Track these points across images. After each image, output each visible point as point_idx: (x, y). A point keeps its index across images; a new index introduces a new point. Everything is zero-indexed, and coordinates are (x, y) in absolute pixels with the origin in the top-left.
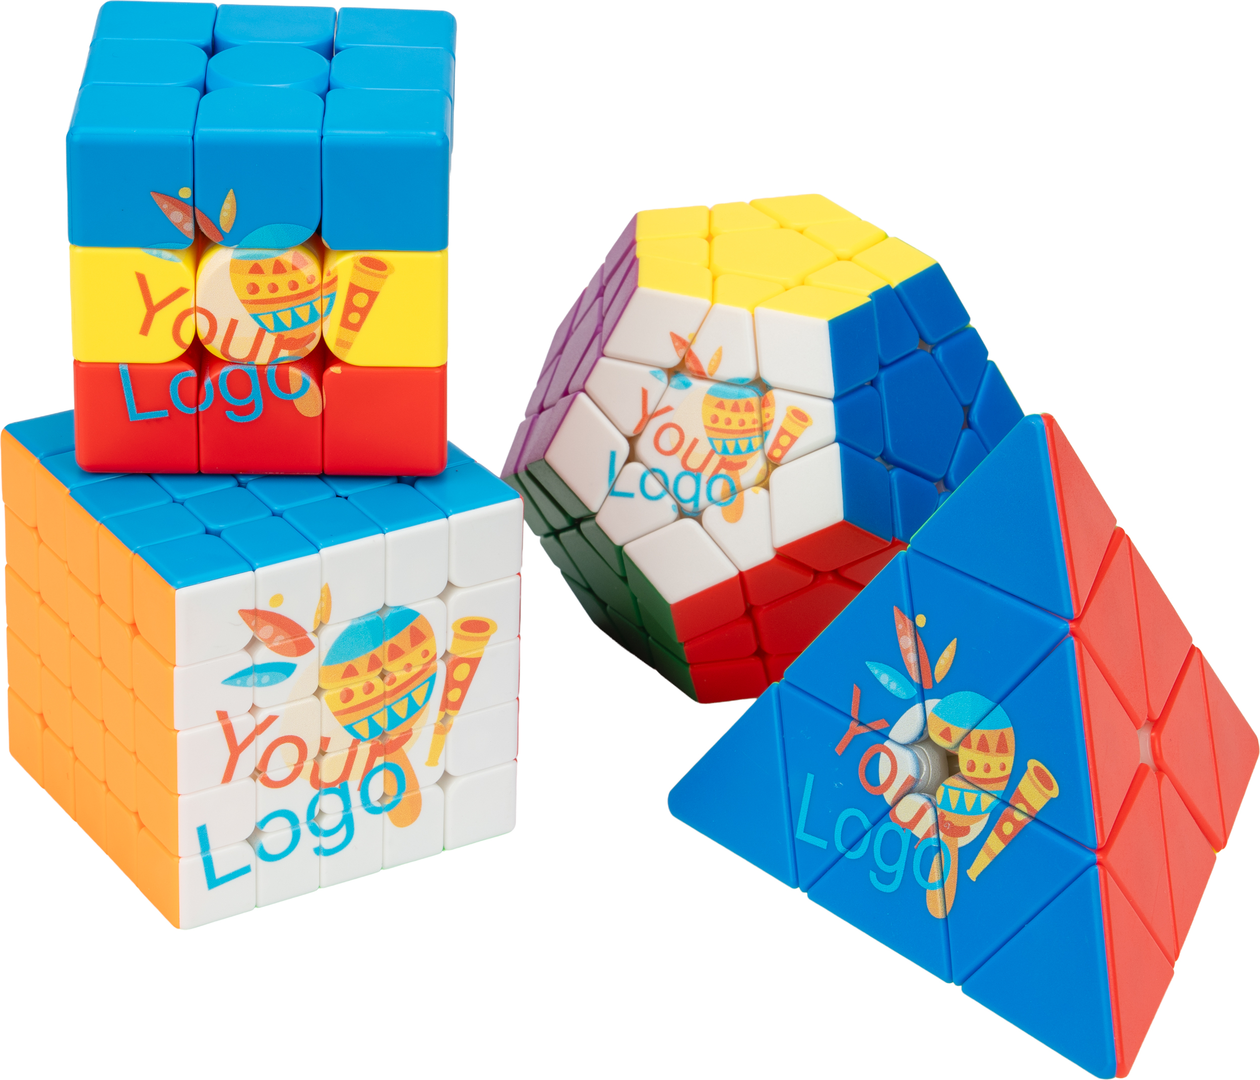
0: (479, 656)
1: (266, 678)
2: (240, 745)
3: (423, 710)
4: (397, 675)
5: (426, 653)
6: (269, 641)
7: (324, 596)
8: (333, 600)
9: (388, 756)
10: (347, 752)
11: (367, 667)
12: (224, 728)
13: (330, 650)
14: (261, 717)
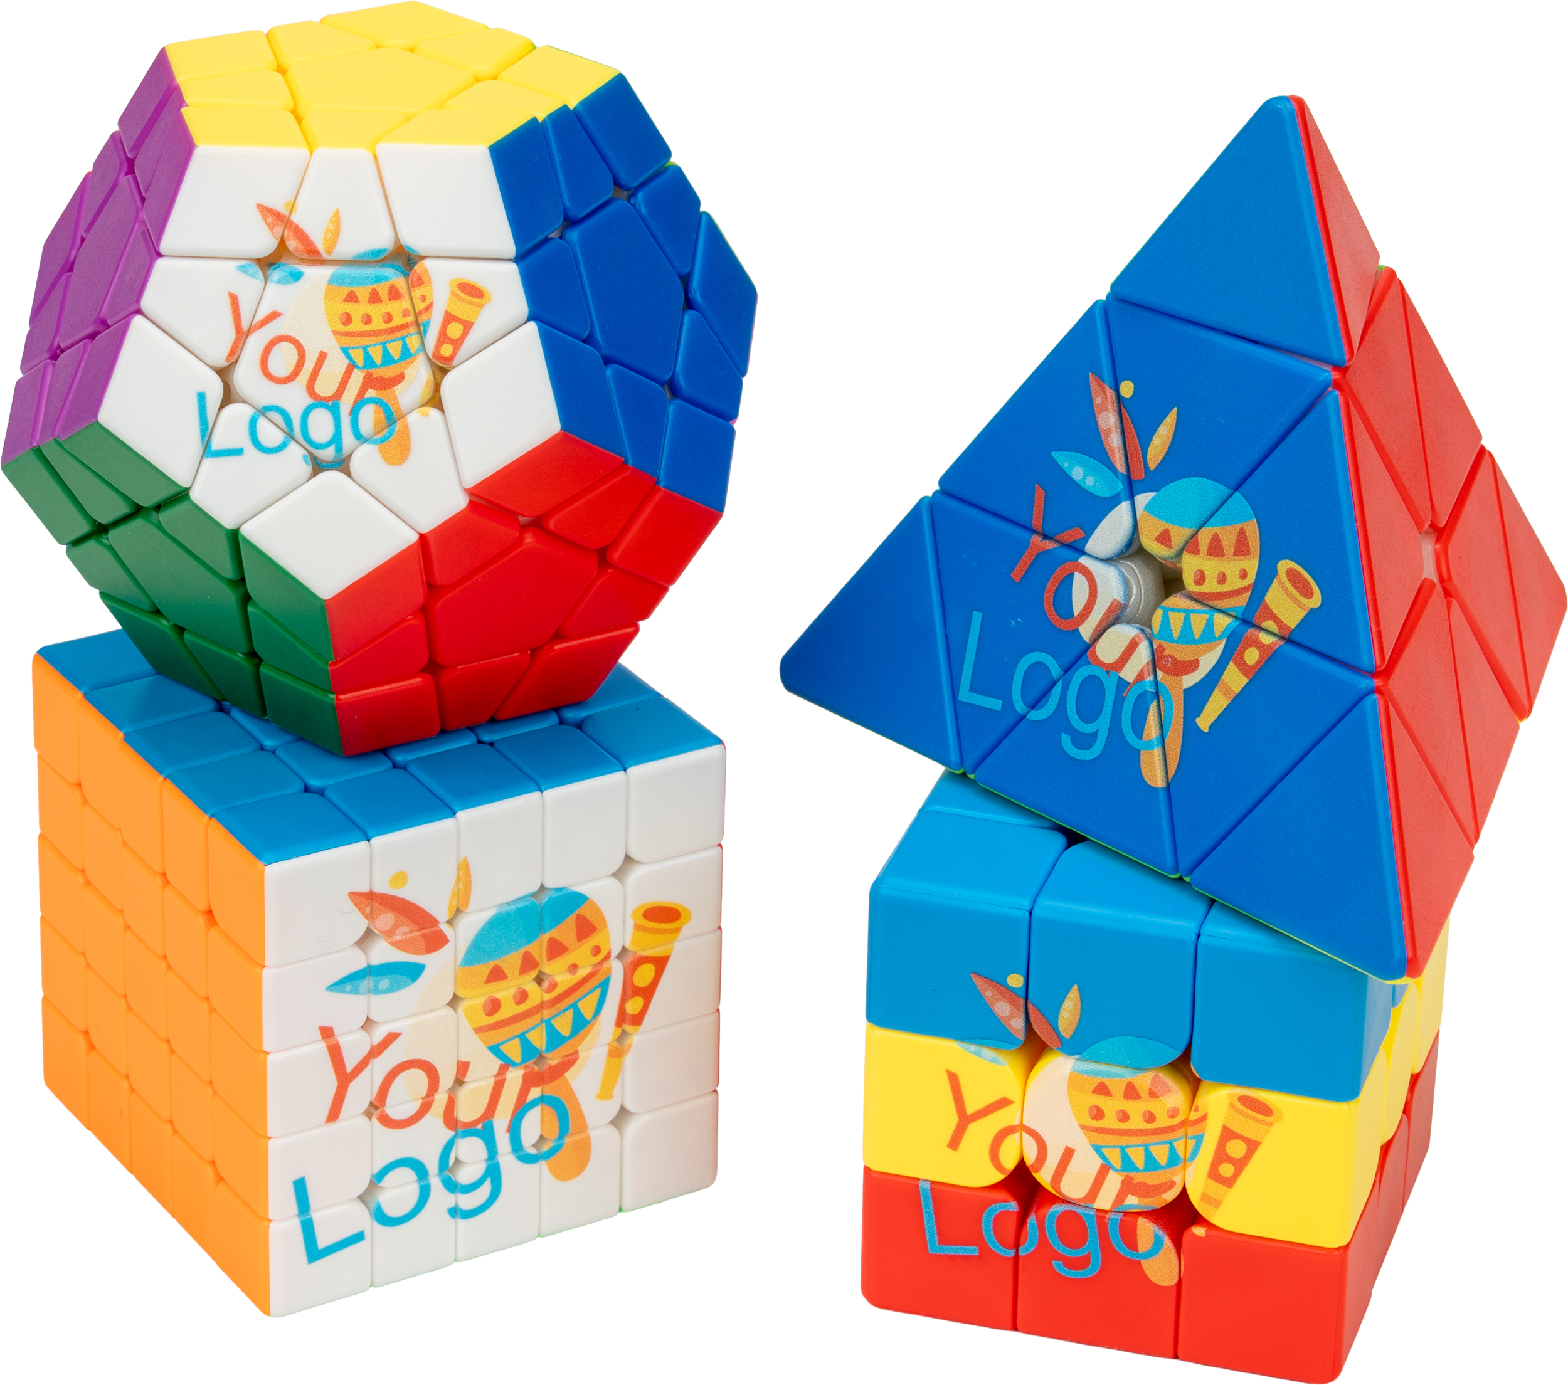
0: (667, 954)
1: (384, 983)
2: (350, 1072)
3: (593, 1025)
4: (558, 979)
5: (597, 950)
6: (389, 934)
7: (461, 874)
8: (474, 879)
9: (547, 1087)
10: (492, 1081)
11: (518, 969)
12: (328, 1050)
13: (469, 946)
14: (379, 1035)
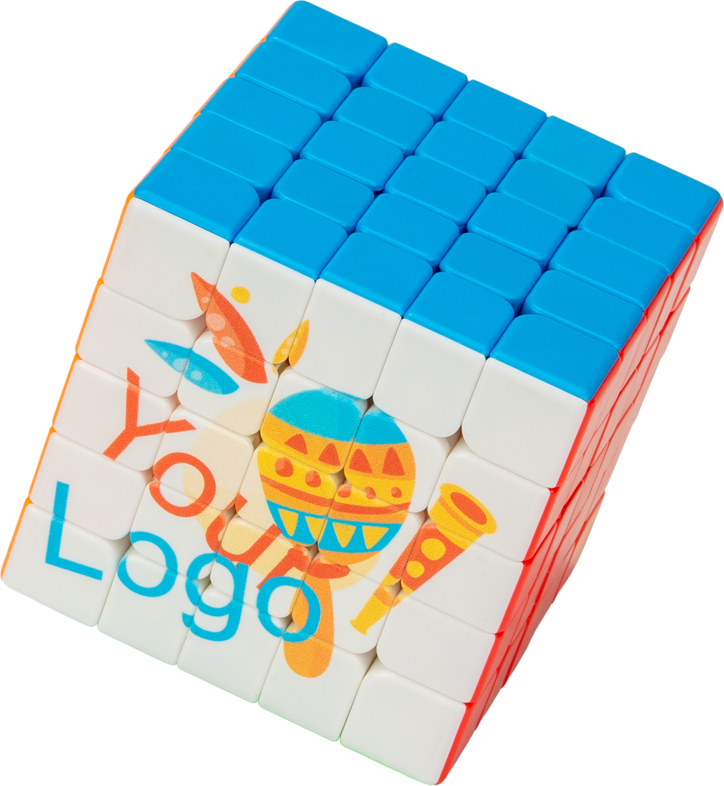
0: (461, 547)
1: (197, 375)
2: (140, 428)
3: (370, 556)
4: (354, 491)
5: (397, 493)
7: (299, 332)
8: (309, 344)
9: (310, 578)
10: (261, 533)
11: (320, 454)
12: (128, 393)
13: (283, 400)
14: (178, 415)
